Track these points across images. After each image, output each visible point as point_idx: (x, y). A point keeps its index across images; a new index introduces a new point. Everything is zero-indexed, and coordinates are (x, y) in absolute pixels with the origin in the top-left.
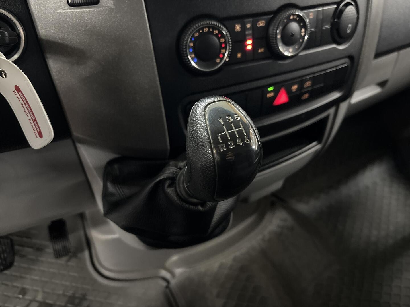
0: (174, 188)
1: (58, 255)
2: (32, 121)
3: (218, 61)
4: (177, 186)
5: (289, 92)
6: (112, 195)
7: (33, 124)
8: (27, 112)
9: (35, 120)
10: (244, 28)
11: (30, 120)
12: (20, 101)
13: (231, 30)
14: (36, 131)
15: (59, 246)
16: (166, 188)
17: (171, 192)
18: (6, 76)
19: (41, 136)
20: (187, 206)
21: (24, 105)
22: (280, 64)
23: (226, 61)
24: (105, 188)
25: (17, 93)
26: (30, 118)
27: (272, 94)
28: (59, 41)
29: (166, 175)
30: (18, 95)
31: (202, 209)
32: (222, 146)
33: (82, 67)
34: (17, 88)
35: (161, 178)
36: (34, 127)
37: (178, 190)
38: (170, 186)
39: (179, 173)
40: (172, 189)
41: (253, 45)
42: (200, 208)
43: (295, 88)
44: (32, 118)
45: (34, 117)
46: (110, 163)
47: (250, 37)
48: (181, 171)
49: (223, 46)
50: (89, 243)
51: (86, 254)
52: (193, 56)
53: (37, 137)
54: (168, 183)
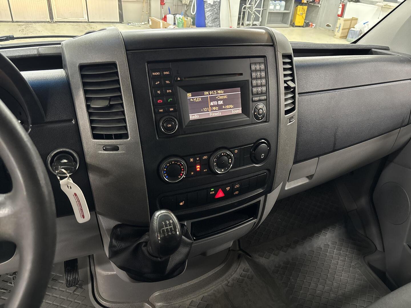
0: (146, 248)
1: (69, 284)
2: (80, 209)
3: (180, 177)
4: (148, 247)
5: (224, 191)
6: (115, 246)
7: (80, 211)
8: (79, 205)
9: (82, 209)
10: (195, 160)
11: (79, 209)
12: (76, 200)
13: (187, 162)
14: (81, 215)
15: (70, 278)
16: (142, 247)
17: (144, 250)
18: (71, 188)
19: (83, 217)
20: (152, 257)
21: (77, 202)
22: (217, 176)
23: (184, 177)
24: (111, 242)
25: (75, 196)
26: (79, 208)
27: (213, 192)
28: (97, 165)
29: (143, 240)
30: (75, 197)
32: (162, 235)
33: (106, 178)
34: (75, 194)
35: (141, 241)
36: (81, 213)
37: (148, 249)
38: (144, 246)
40: (145, 248)
41: (200, 168)
42: (159, 259)
43: (228, 188)
46: (116, 227)
47: (199, 164)
49: (183, 170)
50: (92, 278)
51: (90, 285)
52: (166, 175)
53: (81, 217)
54: (144, 244)
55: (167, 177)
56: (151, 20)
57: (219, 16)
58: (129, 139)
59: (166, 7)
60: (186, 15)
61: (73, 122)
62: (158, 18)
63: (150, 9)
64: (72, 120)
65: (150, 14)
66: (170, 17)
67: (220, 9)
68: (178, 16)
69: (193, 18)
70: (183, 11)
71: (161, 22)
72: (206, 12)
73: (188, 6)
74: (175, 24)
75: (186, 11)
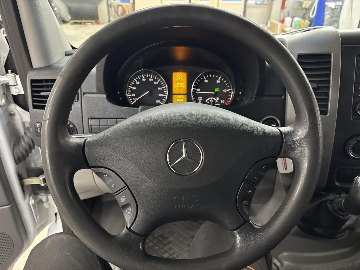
4: (333, 205)
9: (286, 163)
14: (284, 167)
17: (329, 206)
19: (286, 169)
20: (337, 214)
26: (283, 162)
29: (329, 198)
31: (343, 218)
35: (326, 199)
36: (284, 165)
37: (334, 207)
39: (335, 199)
40: (331, 205)
44: (284, 162)
45: (286, 162)
48: (336, 199)
52: (351, 150)
53: (284, 169)
54: (329, 202)
55: (352, 152)
56: (271, 23)
57: (338, 19)
58: (328, 115)
59: (286, 10)
60: (304, 18)
61: (283, 97)
62: (276, 20)
63: (270, 13)
64: (282, 96)
65: (269, 18)
66: (288, 20)
67: (340, 13)
68: (296, 19)
69: (310, 21)
70: (302, 15)
71: (280, 24)
72: (325, 15)
73: (307, 10)
74: (291, 26)
75: (304, 14)
